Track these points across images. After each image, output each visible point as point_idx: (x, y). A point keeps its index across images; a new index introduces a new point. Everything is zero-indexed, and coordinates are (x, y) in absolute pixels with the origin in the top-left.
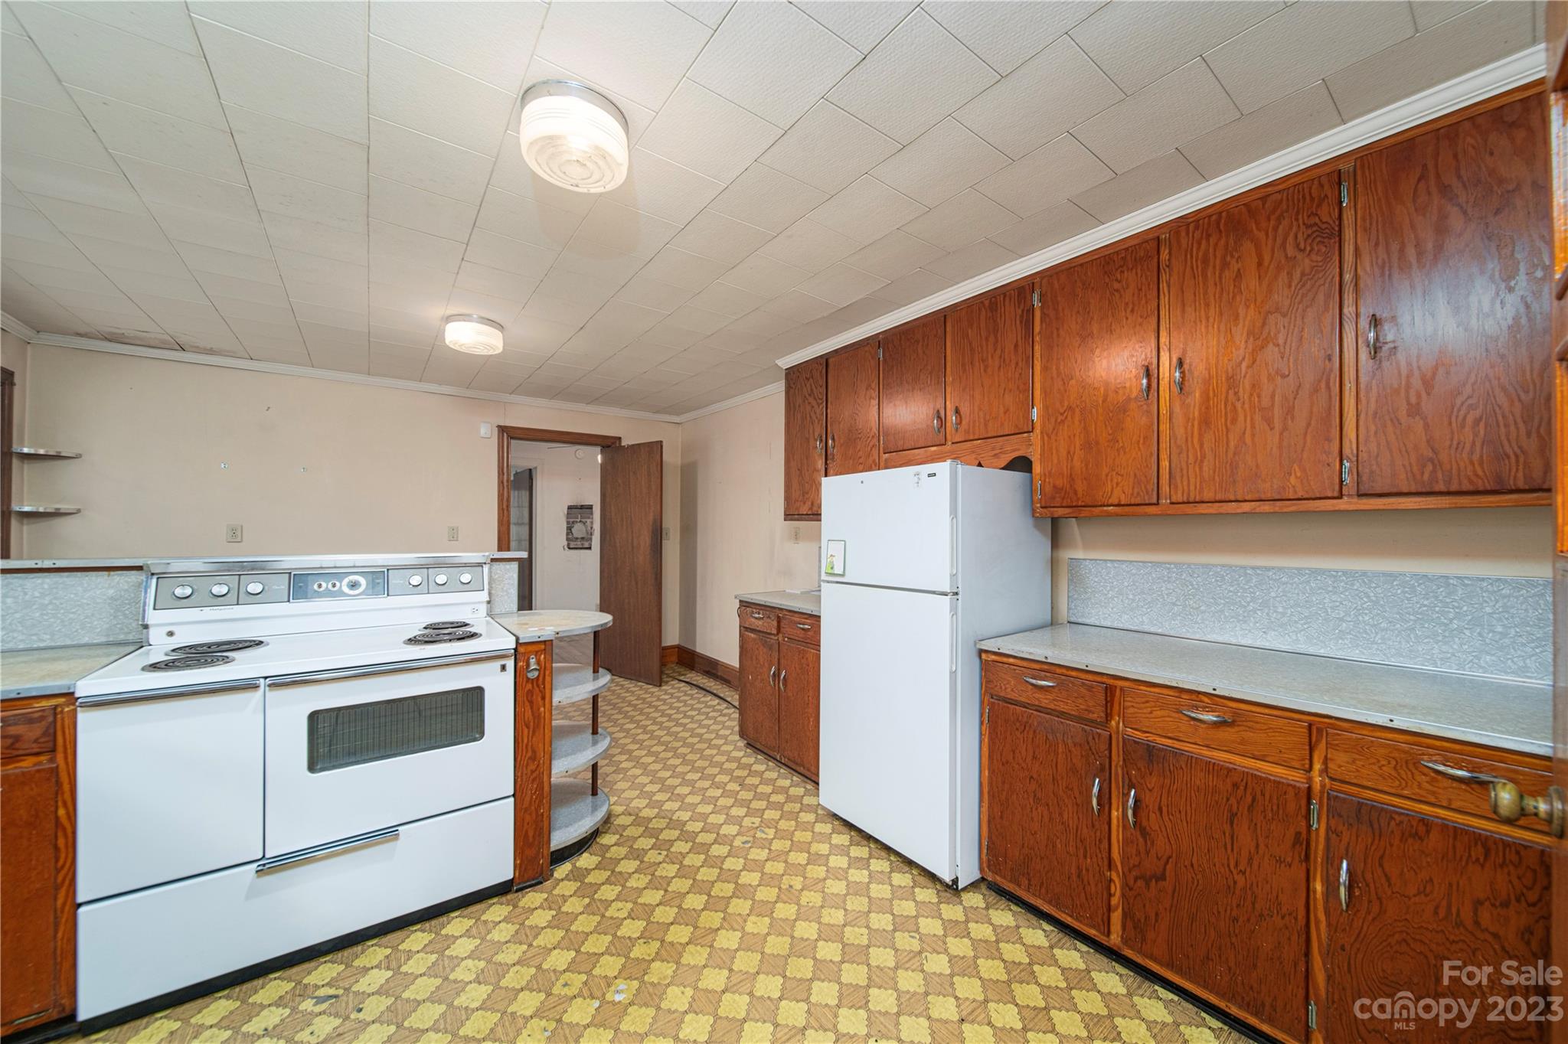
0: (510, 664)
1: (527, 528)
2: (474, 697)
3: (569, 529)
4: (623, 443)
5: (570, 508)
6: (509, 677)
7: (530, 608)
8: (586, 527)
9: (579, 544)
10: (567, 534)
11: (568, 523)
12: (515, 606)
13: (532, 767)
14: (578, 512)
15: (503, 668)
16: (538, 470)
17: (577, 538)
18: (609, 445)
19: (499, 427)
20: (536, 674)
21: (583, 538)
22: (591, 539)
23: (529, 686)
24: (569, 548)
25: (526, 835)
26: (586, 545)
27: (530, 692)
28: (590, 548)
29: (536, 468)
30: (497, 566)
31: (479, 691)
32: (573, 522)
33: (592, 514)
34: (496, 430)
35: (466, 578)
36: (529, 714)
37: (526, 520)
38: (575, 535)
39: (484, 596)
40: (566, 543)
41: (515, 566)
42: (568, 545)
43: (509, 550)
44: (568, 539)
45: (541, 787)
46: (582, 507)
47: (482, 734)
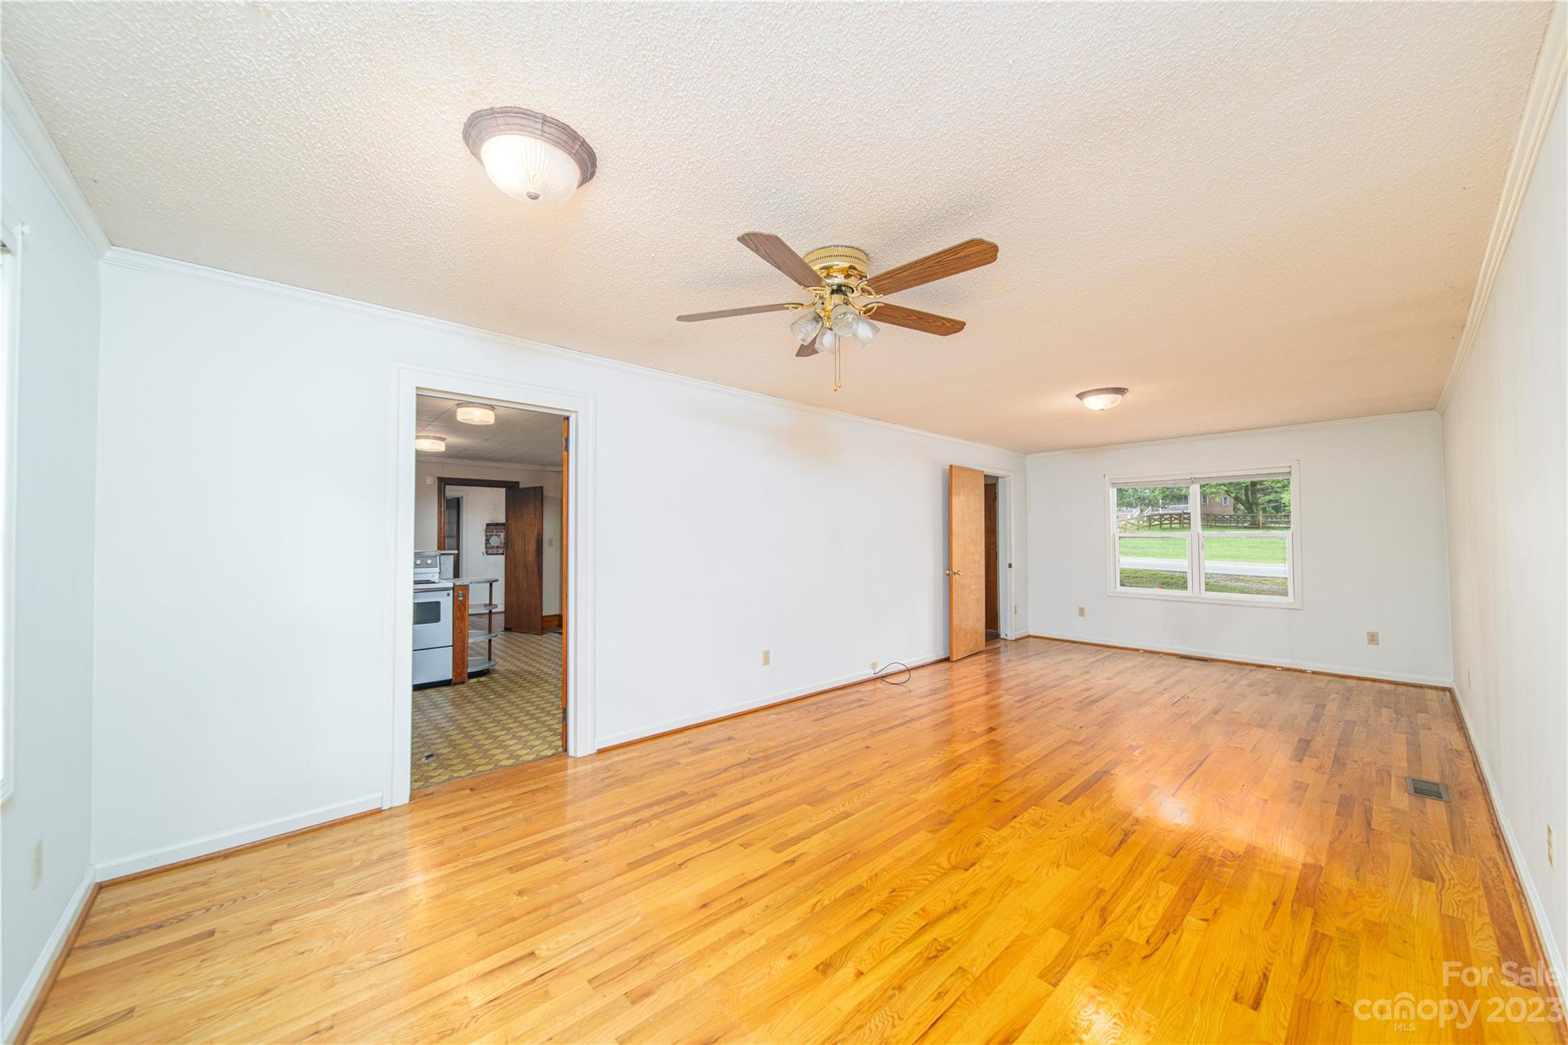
0: (451, 592)
1: (455, 539)
2: (437, 605)
3: (487, 540)
4: (521, 486)
5: (488, 525)
6: (451, 598)
7: (459, 577)
10: (486, 544)
11: (486, 536)
12: (452, 576)
13: (460, 636)
14: (491, 527)
15: (448, 595)
16: (464, 499)
17: (493, 547)
18: (511, 487)
19: (438, 478)
20: (462, 598)
21: (498, 547)
23: (459, 603)
25: (458, 664)
27: (459, 606)
29: (462, 497)
30: (442, 557)
31: (438, 603)
32: (490, 535)
34: (437, 480)
35: (429, 562)
36: (458, 615)
37: (455, 533)
38: (492, 545)
39: (437, 570)
40: (485, 550)
41: (452, 557)
43: (444, 550)
44: (486, 548)
45: (464, 643)
47: (440, 620)
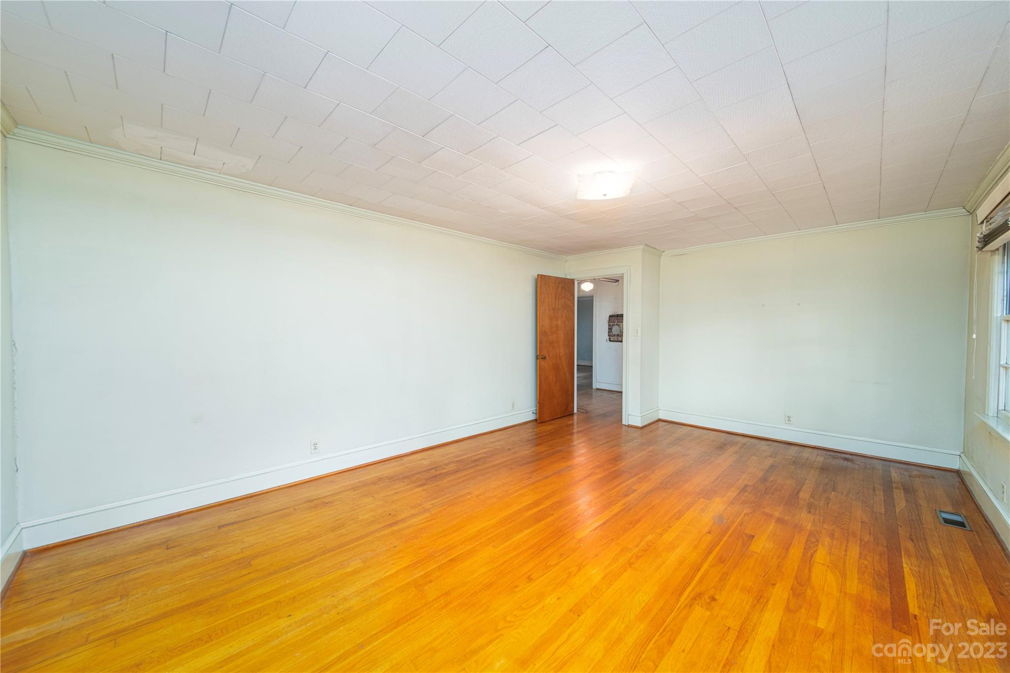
8: (620, 328)
9: (616, 338)
22: (622, 336)
24: (610, 341)
26: (620, 339)
28: (622, 341)
33: (623, 319)
42: (610, 339)
46: (618, 316)
